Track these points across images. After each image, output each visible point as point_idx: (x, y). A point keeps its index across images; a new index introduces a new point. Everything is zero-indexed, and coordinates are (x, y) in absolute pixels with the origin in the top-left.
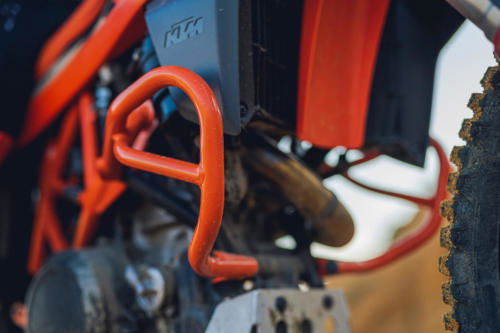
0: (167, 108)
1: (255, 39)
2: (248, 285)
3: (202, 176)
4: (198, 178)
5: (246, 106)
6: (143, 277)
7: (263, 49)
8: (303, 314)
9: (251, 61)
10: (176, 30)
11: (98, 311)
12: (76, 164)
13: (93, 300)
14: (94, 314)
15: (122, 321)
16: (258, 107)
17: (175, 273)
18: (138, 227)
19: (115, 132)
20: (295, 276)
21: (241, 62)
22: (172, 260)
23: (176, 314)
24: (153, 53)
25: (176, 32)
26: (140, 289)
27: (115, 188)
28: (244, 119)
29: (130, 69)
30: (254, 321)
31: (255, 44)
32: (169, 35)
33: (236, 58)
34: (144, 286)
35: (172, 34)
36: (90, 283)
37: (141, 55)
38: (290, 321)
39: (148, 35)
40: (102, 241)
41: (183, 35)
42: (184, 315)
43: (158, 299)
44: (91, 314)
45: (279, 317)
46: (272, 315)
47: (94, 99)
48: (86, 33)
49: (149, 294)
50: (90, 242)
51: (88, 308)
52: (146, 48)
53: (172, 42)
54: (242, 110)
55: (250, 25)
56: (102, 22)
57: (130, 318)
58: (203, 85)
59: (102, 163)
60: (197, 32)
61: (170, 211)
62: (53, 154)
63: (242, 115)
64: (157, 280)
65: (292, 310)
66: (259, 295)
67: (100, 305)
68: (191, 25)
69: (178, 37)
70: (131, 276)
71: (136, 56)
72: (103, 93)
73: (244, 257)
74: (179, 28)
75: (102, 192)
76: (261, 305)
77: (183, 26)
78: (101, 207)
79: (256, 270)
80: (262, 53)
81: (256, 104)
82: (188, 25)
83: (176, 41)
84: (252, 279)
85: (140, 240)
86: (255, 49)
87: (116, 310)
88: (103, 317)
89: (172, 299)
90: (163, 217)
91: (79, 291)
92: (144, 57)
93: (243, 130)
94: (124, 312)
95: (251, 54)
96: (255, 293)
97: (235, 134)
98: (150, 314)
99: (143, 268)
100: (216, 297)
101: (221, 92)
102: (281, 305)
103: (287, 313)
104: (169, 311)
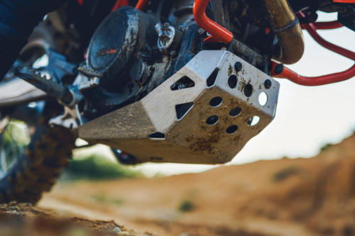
6: (165, 29)
8: (250, 81)
11: (132, 40)
13: (132, 33)
26: (160, 34)
34: (163, 33)
38: (239, 79)
44: (128, 40)
45: (235, 74)
46: (230, 69)
49: (165, 38)
51: (128, 36)
64: (172, 32)
65: (243, 73)
67: (135, 37)
70: (158, 27)
76: (225, 59)
87: (142, 43)
88: (134, 44)
96: (225, 52)
102: (238, 67)
103: (240, 73)
104: (172, 53)
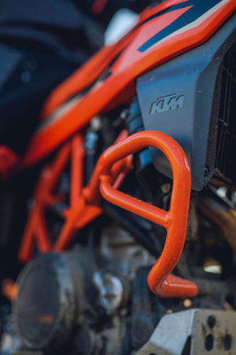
0: (144, 159)
1: (221, 116)
2: (187, 303)
3: (170, 222)
4: (167, 223)
5: (209, 169)
6: (107, 283)
7: (225, 124)
8: (227, 331)
9: (216, 133)
10: (160, 102)
11: (70, 303)
12: (64, 186)
13: (68, 295)
14: (67, 304)
15: (87, 313)
16: (217, 170)
17: (131, 283)
18: (105, 241)
19: (102, 173)
20: (223, 298)
21: (210, 134)
22: (129, 272)
23: (129, 314)
24: (139, 115)
25: (161, 103)
26: (103, 292)
27: (93, 212)
28: (206, 178)
29: (116, 123)
30: (190, 332)
31: (220, 120)
32: (155, 105)
33: (207, 131)
34: (107, 290)
35: (157, 105)
36: (67, 282)
37: (128, 115)
38: (216, 336)
39: (137, 100)
40: (77, 247)
41: (166, 107)
42: (135, 317)
43: (117, 301)
44: (64, 305)
45: (208, 332)
46: (204, 330)
47: (84, 140)
48: (85, 90)
49: (110, 296)
50: (68, 247)
51: (63, 299)
52: (133, 110)
53: (156, 111)
54: (206, 171)
55: (219, 104)
56: (99, 85)
57: (93, 312)
58: (180, 150)
59: (87, 192)
60: (178, 106)
61: (132, 234)
62: (48, 175)
63: (205, 176)
64: (117, 286)
65: (218, 327)
66: (196, 312)
67: (72, 299)
68: (174, 100)
69: (162, 107)
70: (98, 280)
71: (123, 115)
72: (92, 137)
73: (187, 282)
74: (163, 101)
75: (83, 213)
76: (196, 321)
77: (167, 99)
78: (81, 223)
79: (195, 293)
80: (225, 127)
81: (215, 167)
82: (171, 100)
83: (159, 110)
84: (191, 299)
85: (106, 251)
86: (220, 124)
87: (83, 304)
88: (73, 308)
89: (127, 303)
90: (125, 237)
91: (57, 286)
92: (130, 118)
93: (204, 188)
94: (89, 307)
95: (217, 127)
96: (193, 311)
97: (198, 190)
98: (109, 312)
99: (108, 276)
100: (161, 307)
101: (191, 155)
102: (212, 322)
103: (215, 328)
104: (124, 312)
